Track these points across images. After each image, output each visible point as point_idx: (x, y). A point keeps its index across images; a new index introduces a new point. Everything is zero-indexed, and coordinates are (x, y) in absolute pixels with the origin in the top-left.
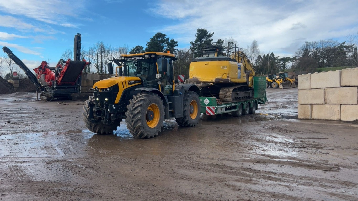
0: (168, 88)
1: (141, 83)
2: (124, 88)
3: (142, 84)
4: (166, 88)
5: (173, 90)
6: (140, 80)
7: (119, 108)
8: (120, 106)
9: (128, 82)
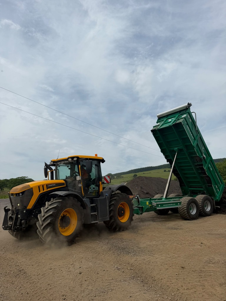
0: (93, 189)
1: (65, 186)
2: (40, 192)
3: (67, 186)
4: (91, 189)
5: (99, 192)
6: (64, 183)
7: (33, 214)
8: (34, 211)
9: (47, 185)
